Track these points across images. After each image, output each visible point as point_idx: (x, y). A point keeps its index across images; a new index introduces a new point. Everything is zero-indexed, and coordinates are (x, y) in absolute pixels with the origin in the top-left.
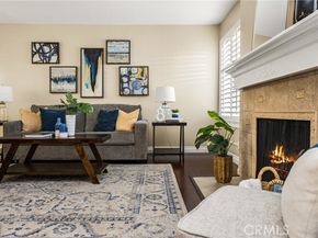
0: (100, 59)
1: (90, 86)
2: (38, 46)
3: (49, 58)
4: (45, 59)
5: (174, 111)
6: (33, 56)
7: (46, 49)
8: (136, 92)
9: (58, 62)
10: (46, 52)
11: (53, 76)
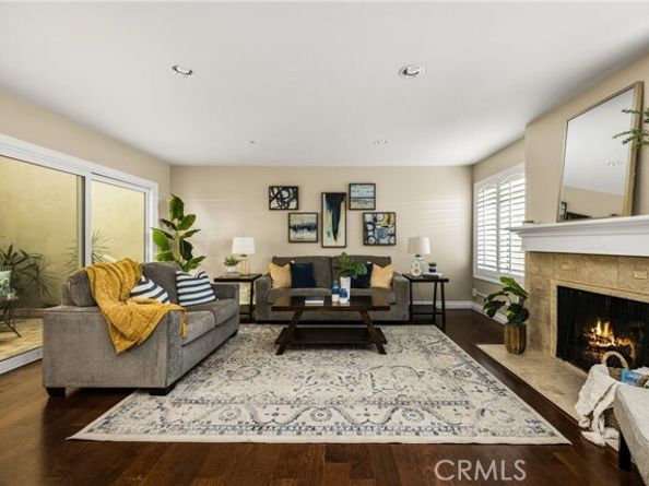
0: (343, 205)
1: (332, 235)
2: (276, 191)
3: (288, 203)
4: (284, 205)
5: (431, 265)
6: (270, 201)
7: (285, 194)
8: (382, 241)
9: (297, 209)
10: (284, 196)
11: (293, 223)
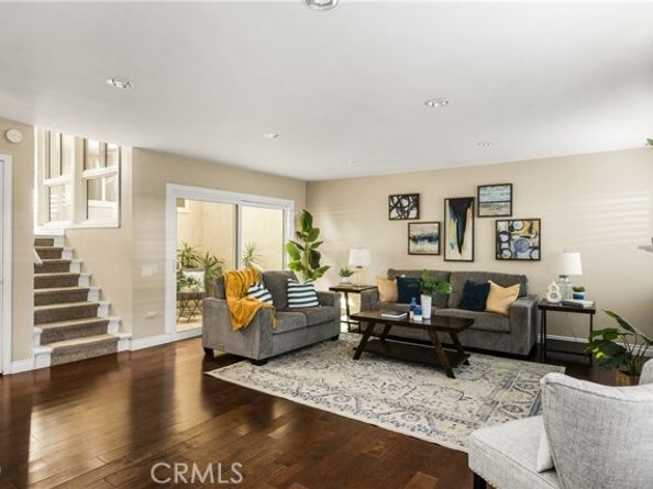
0: (469, 211)
1: (456, 247)
2: (396, 200)
3: (408, 212)
4: (404, 214)
6: (390, 211)
7: (405, 202)
8: (520, 255)
9: (418, 217)
10: (405, 205)
11: (413, 233)
